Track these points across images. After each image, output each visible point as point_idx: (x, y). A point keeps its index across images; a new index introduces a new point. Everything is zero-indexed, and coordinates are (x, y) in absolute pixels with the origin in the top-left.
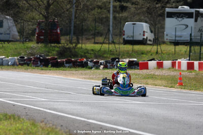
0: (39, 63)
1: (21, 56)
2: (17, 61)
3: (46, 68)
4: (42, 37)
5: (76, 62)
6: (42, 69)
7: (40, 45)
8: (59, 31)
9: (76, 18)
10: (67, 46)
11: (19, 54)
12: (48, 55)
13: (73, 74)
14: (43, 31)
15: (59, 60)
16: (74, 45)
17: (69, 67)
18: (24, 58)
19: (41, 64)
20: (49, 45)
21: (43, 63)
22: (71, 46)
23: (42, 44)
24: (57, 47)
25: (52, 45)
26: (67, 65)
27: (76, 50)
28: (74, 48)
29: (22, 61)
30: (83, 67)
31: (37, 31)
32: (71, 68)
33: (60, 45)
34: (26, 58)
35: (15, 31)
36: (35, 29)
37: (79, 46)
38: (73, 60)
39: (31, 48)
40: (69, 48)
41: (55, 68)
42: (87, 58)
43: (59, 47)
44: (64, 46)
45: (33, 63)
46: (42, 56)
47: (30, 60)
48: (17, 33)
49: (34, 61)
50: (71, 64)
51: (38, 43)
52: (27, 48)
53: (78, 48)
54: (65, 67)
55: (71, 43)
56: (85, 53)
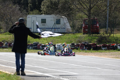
0: (84, 47)
1: (73, 43)
2: (69, 46)
3: (89, 51)
4: (87, 30)
5: (109, 46)
6: (86, 52)
7: (85, 35)
8: (98, 25)
9: (109, 16)
10: (103, 36)
11: (71, 42)
12: (91, 42)
13: (106, 54)
14: (87, 26)
15: (98, 45)
16: (108, 35)
17: (104, 50)
18: (74, 44)
19: (86, 48)
20: (92, 35)
21: (87, 48)
22: (106, 35)
23: (87, 35)
24: (97, 37)
25: (93, 35)
26: (104, 48)
27: (110, 38)
28: (109, 37)
29: (73, 46)
30: (114, 50)
31: (84, 26)
32: (106, 50)
33: (99, 35)
34: (75, 44)
35: (68, 26)
36: (82, 25)
37: (112, 35)
38: (107, 45)
39: (79, 37)
40: (105, 37)
41: (95, 51)
42: (117, 43)
43: (98, 36)
44: (101, 36)
45: (80, 48)
46: (86, 43)
47: (78, 45)
48: (70, 28)
49: (81, 46)
50: (106, 48)
51: (84, 34)
52: (77, 37)
53: (111, 36)
54: (102, 50)
55: (107, 33)
56: (116, 40)
